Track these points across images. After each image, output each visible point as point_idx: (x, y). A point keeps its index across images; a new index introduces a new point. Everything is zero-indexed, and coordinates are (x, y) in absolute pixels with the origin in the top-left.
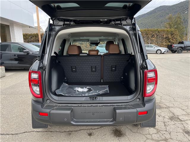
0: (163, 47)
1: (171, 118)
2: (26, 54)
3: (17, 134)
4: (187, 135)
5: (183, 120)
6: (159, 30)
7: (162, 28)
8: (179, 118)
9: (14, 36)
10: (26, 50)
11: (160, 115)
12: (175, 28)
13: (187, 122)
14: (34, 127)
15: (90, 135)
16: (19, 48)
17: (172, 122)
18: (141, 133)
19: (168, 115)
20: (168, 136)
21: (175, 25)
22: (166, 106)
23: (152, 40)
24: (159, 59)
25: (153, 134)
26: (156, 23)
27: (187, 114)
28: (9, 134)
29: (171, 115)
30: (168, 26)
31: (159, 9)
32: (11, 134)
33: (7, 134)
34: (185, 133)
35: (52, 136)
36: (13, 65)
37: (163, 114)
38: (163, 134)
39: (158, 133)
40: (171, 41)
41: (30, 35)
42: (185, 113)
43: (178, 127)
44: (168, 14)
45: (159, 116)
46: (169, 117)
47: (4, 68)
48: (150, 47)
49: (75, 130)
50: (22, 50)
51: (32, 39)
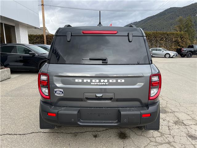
0: (172, 51)
1: (176, 123)
2: (32, 55)
3: (25, 134)
4: (190, 139)
5: (187, 124)
6: (168, 32)
7: (172, 30)
8: (183, 123)
9: (19, 36)
10: (31, 51)
11: (165, 119)
12: (185, 31)
13: (191, 126)
14: (42, 127)
15: (95, 136)
16: (24, 50)
17: (176, 126)
18: (146, 136)
19: (173, 119)
20: (171, 140)
21: (185, 28)
22: (171, 111)
23: (161, 44)
24: (168, 63)
25: (157, 137)
26: (166, 25)
27: (192, 119)
28: (17, 135)
29: (176, 119)
30: (178, 29)
31: (169, 11)
32: (19, 134)
33: (15, 134)
34: (189, 137)
35: (59, 137)
36: (18, 67)
37: (168, 119)
38: (166, 138)
39: (161, 136)
40: (181, 44)
41: (35, 36)
42: (190, 118)
43: (182, 131)
44: (178, 17)
45: (164, 121)
46: (173, 121)
47: (10, 70)
48: (158, 51)
49: (81, 132)
50: (27, 52)
51: (37, 40)
